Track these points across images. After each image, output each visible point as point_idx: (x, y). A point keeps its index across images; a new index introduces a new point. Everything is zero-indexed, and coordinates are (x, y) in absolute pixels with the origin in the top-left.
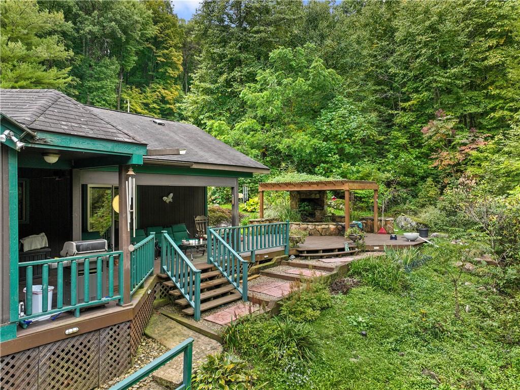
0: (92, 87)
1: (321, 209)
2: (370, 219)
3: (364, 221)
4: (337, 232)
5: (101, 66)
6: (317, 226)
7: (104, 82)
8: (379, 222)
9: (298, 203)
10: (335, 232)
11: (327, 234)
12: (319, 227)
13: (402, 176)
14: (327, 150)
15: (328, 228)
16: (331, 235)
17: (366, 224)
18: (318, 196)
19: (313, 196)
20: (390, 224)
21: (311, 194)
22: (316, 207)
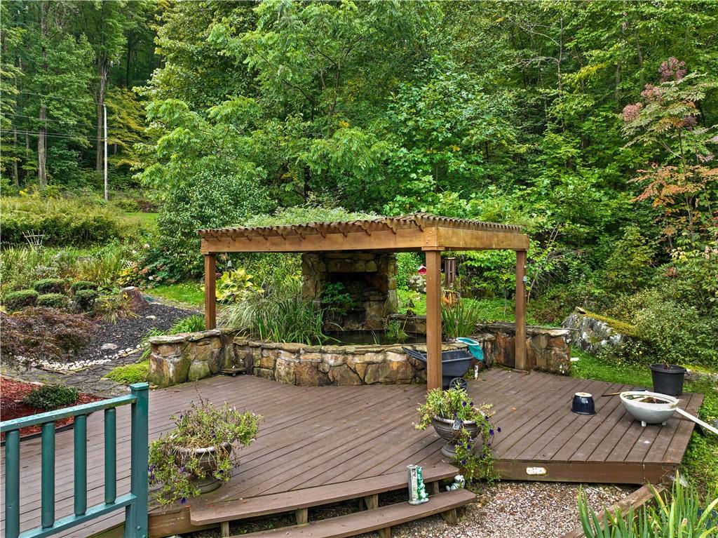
0: (46, 85)
1: (379, 301)
2: (505, 330)
3: (489, 336)
4: (410, 373)
5: (62, 50)
6: (350, 357)
7: (66, 77)
8: (529, 340)
9: (319, 285)
10: (404, 372)
11: (381, 379)
12: (357, 360)
13: (568, 221)
14: (409, 166)
15: (384, 361)
16: (393, 383)
17: (493, 342)
18: (372, 267)
19: (360, 267)
20: (562, 345)
21: (355, 262)
22: (366, 294)
